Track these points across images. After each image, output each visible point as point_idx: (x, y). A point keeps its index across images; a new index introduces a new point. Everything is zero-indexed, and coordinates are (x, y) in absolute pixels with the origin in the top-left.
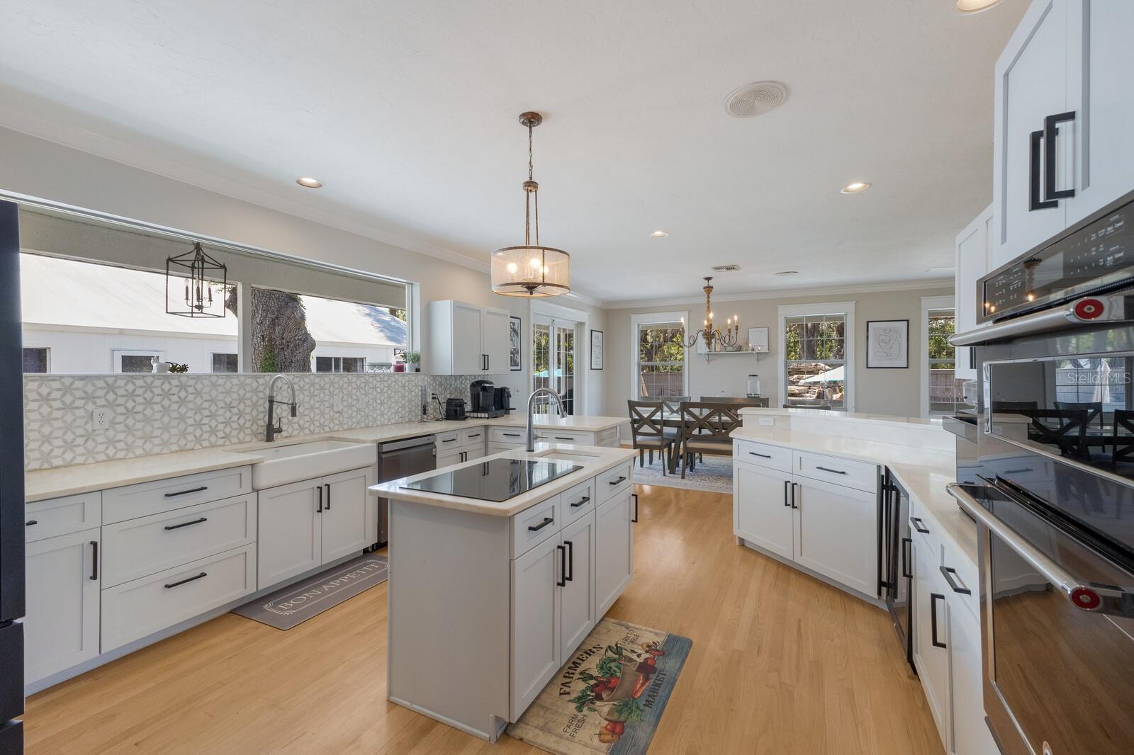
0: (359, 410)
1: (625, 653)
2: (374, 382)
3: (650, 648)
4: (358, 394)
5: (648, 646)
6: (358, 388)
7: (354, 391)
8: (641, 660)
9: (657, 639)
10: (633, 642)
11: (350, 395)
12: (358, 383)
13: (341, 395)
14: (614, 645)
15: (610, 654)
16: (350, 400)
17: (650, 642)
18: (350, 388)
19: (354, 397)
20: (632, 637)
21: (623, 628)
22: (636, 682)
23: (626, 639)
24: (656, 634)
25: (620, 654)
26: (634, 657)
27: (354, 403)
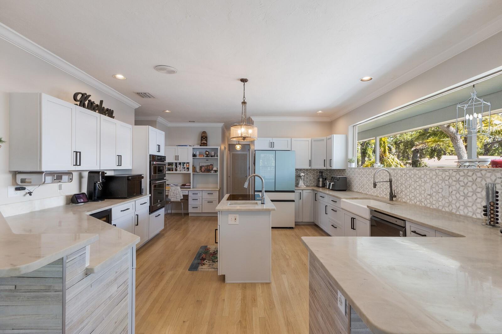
0: (444, 197)
1: (211, 261)
2: (458, 176)
3: (204, 264)
4: (443, 184)
5: (204, 265)
6: (443, 180)
7: (440, 182)
8: (205, 261)
9: (202, 267)
10: (210, 265)
11: (437, 184)
12: (444, 176)
13: (431, 183)
14: (216, 263)
15: (216, 260)
16: (437, 188)
17: (204, 266)
18: (437, 179)
19: (440, 186)
20: (211, 266)
21: (215, 268)
22: (205, 256)
23: (213, 265)
24: (202, 268)
25: (212, 261)
26: (208, 261)
27: (440, 190)
